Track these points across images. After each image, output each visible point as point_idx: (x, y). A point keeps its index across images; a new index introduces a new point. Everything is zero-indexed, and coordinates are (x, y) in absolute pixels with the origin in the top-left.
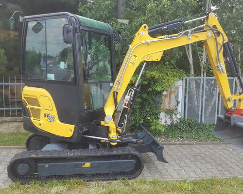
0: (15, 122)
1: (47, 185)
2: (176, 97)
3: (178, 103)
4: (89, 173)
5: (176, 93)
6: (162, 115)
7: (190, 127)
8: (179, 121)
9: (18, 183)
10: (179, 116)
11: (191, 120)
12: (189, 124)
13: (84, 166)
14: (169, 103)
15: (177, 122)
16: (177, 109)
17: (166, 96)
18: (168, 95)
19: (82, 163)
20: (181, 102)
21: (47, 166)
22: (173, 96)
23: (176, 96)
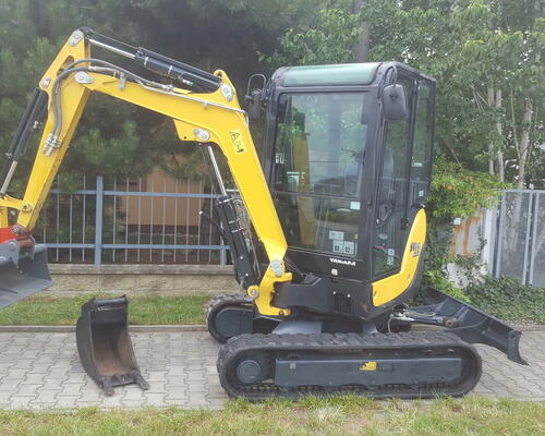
0: (150, 274)
1: (295, 405)
2: (480, 231)
3: (483, 242)
4: (374, 383)
5: (481, 222)
6: (451, 268)
7: (506, 294)
8: (483, 282)
9: (241, 398)
10: (483, 272)
11: (507, 281)
12: (505, 287)
13: (364, 368)
14: (465, 243)
15: (480, 283)
16: (479, 257)
17: (459, 227)
18: (464, 225)
19: (360, 361)
20: (488, 242)
21: (293, 365)
22: (473, 228)
23: (479, 229)
